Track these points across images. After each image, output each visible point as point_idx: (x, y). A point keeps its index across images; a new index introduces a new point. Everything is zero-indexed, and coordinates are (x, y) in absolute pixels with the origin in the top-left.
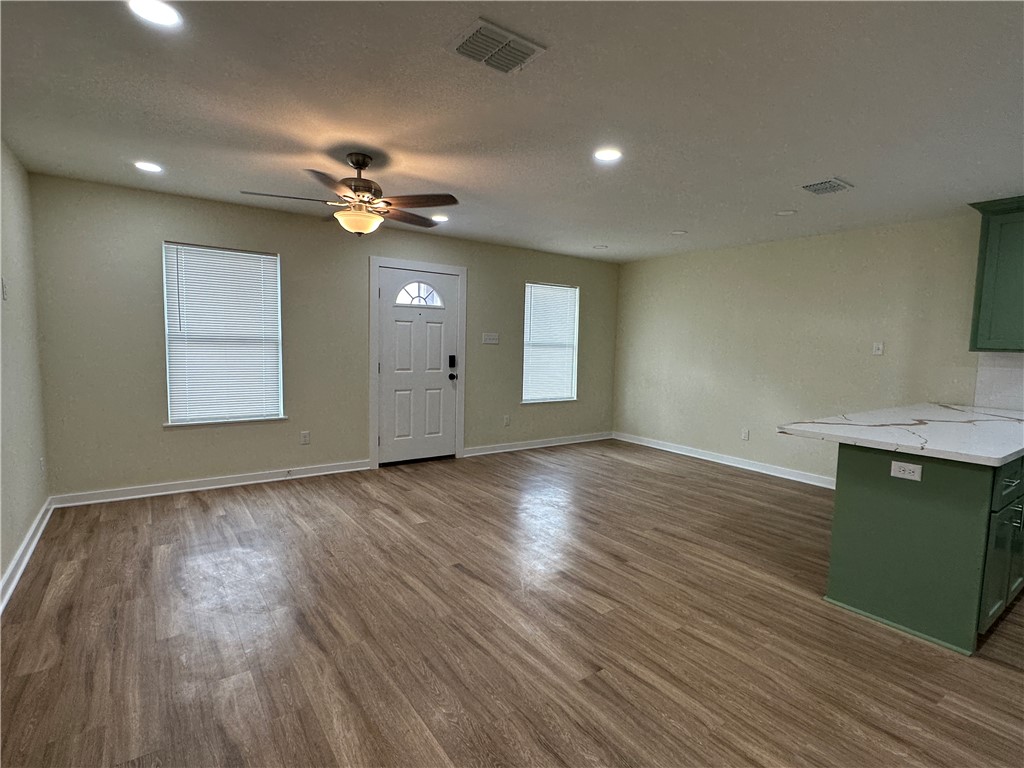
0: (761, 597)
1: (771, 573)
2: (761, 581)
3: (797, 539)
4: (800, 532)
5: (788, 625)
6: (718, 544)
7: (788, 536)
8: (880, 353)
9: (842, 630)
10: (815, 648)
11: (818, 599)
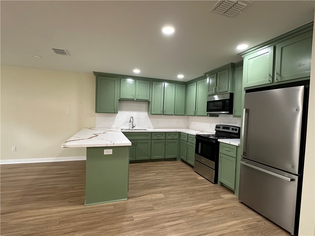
0: (64, 219)
1: (60, 206)
2: (59, 212)
3: (59, 186)
4: (58, 183)
5: (83, 225)
6: (28, 206)
7: (54, 186)
8: (69, 113)
9: (98, 214)
10: (97, 227)
11: (82, 207)
